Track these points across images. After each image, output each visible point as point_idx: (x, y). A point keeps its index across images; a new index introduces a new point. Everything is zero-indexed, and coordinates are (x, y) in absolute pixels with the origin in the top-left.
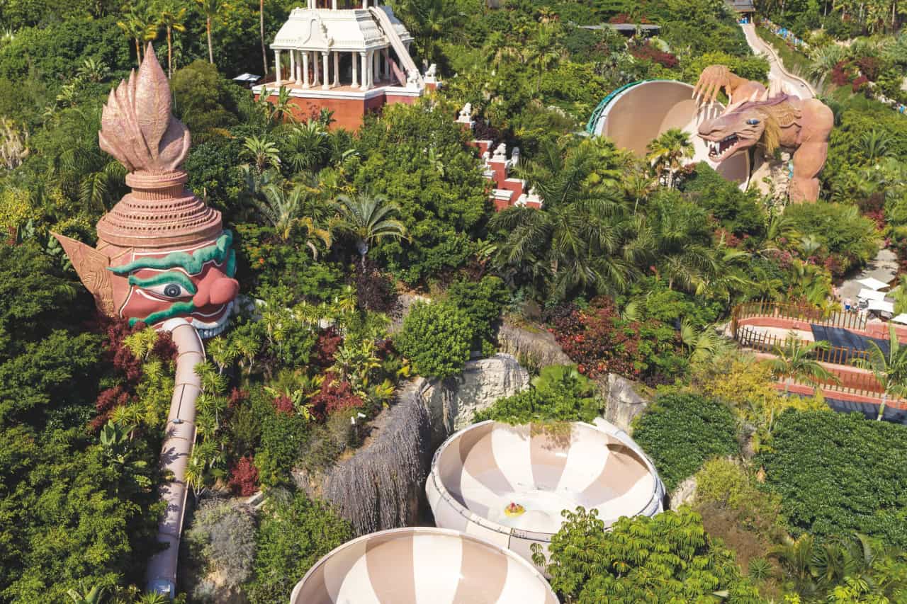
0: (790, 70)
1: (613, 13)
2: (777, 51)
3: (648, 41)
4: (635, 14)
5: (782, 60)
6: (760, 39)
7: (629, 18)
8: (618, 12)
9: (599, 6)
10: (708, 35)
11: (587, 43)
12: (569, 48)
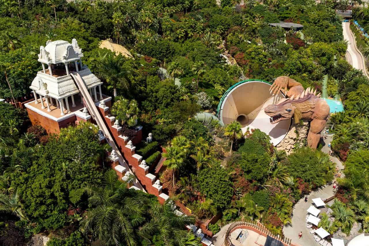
0: (358, 47)
1: (286, 18)
2: (356, 37)
3: (296, 33)
4: (295, 18)
5: (356, 42)
6: (351, 30)
7: (292, 20)
8: (288, 17)
9: (281, 14)
10: (323, 31)
11: (268, 33)
12: (261, 35)
